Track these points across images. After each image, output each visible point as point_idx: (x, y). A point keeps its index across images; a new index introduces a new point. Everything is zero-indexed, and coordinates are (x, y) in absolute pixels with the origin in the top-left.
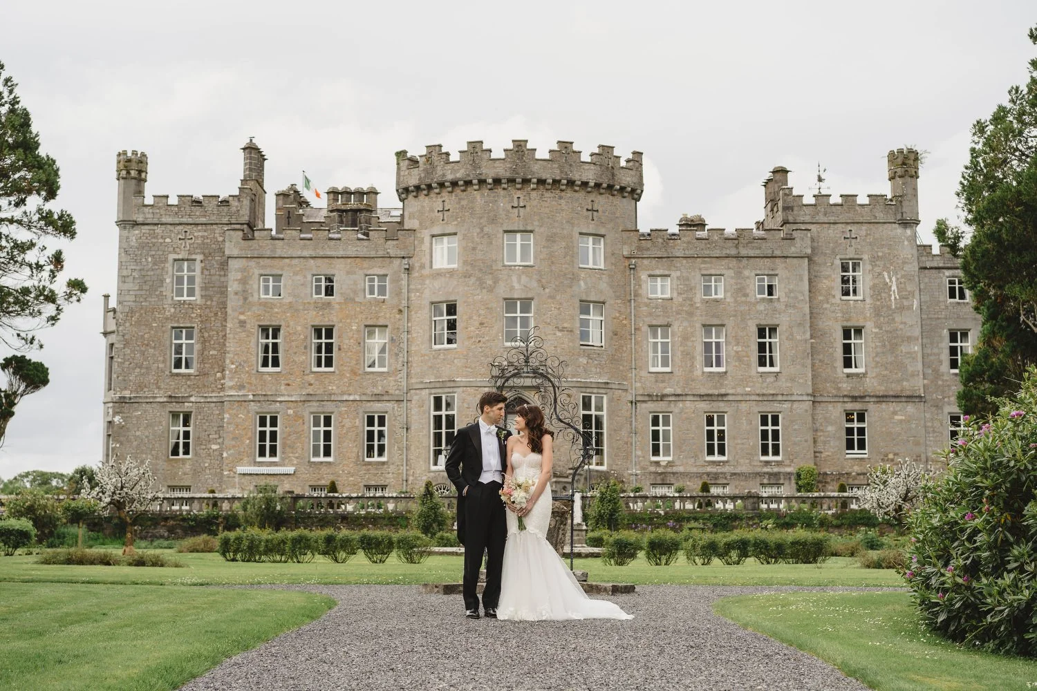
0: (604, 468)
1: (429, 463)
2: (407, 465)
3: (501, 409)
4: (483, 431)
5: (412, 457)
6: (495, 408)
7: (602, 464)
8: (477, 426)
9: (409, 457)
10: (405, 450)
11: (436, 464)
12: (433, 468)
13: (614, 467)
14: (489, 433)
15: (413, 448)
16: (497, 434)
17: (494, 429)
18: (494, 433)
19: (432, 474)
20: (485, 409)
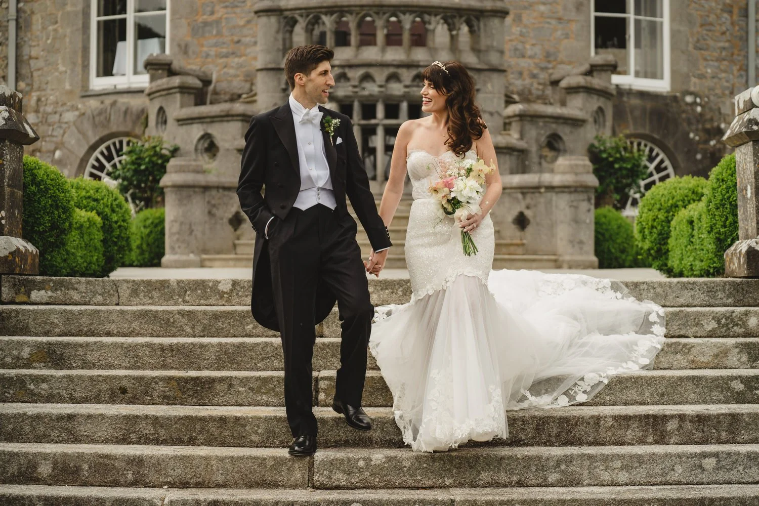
0: (662, 85)
1: (86, 67)
2: (18, 78)
3: (325, 73)
4: (297, 119)
5: (34, 53)
6: (314, 74)
7: (653, 73)
8: (287, 110)
9: (26, 51)
10: (12, 26)
11: (107, 69)
12: (99, 83)
13: (694, 84)
14: (307, 122)
15: (37, 22)
16: (322, 124)
17: (316, 113)
18: (318, 121)
19: (93, 103)
20: (297, 79)
